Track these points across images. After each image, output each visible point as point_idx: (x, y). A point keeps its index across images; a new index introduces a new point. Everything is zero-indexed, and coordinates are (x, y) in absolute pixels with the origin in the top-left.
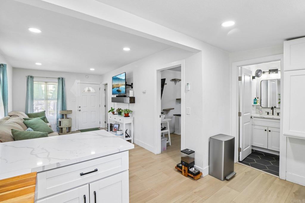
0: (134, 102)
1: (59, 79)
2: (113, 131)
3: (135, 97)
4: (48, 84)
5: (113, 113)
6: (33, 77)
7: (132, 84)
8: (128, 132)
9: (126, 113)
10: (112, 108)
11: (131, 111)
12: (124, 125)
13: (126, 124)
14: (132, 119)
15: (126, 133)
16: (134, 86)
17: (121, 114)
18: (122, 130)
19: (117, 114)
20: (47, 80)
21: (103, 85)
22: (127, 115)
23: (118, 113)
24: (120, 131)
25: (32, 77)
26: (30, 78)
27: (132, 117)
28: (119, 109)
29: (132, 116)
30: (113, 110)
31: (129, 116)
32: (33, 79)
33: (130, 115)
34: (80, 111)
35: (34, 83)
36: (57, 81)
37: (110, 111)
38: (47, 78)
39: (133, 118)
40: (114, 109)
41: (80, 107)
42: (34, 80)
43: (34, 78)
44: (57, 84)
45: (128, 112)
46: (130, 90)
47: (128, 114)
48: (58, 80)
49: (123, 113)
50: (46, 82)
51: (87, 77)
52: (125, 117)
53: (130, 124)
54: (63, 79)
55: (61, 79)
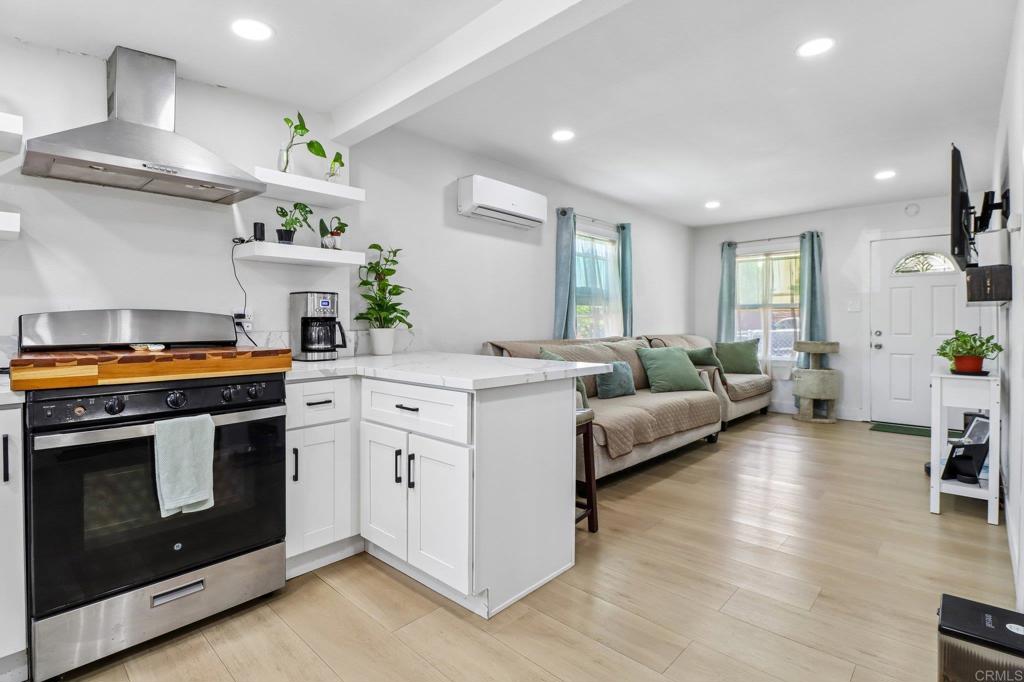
0: (1004, 295)
1: (803, 236)
3: (1009, 268)
4: (772, 259)
6: (736, 244)
20: (767, 247)
25: (731, 245)
26: (726, 246)
27: (995, 381)
31: (986, 374)
32: (735, 248)
33: (987, 365)
34: (878, 346)
35: (737, 259)
36: (796, 244)
38: (769, 240)
41: (879, 334)
42: (738, 251)
43: (738, 245)
44: (798, 254)
47: (979, 359)
48: (802, 242)
50: (767, 255)
51: (912, 210)
54: (815, 236)
55: (808, 237)
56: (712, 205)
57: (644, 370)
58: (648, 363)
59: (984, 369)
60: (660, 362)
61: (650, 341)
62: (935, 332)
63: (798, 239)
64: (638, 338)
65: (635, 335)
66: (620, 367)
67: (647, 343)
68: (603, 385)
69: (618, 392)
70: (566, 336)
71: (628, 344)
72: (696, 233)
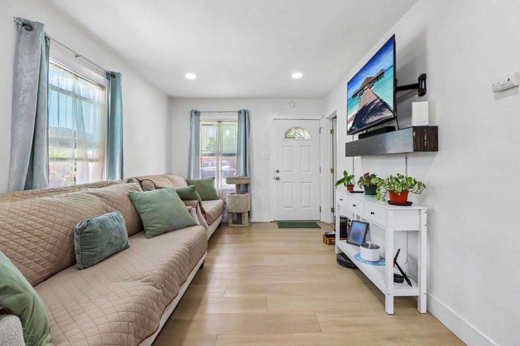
0: (435, 148)
1: (240, 112)
2: (347, 242)
3: (436, 128)
4: (222, 125)
5: (350, 188)
6: (199, 112)
7: (423, 78)
8: (401, 261)
9: (399, 189)
10: (345, 173)
11: (420, 184)
12: (390, 236)
13: (395, 232)
14: (424, 216)
15: (395, 262)
16: (430, 84)
17: (375, 194)
18: (377, 247)
19: (363, 192)
20: (220, 117)
21: (328, 121)
22: (399, 199)
23: (363, 189)
24: (372, 248)
25: (197, 113)
26: (193, 113)
27: (424, 210)
28: (368, 177)
29: (419, 205)
30: (349, 179)
31: (409, 204)
32: (199, 115)
33: (411, 197)
34: (278, 179)
35: (201, 123)
36: (236, 117)
37: (339, 182)
38: (221, 113)
39: (430, 213)
40: (353, 176)
41: (278, 171)
42: (201, 117)
43: (201, 114)
44: (237, 123)
45: (403, 185)
46: (415, 101)
47: (405, 193)
48: (239, 116)
49: (382, 190)
50: (219, 122)
51: (292, 104)
52: (390, 203)
53: (416, 233)
54: (247, 113)
55: (243, 113)
56: (191, 76)
57: (138, 214)
58: (142, 207)
59: (409, 200)
60: (154, 206)
61: (141, 182)
62: (302, 170)
63: (237, 114)
64: (130, 181)
65: (126, 177)
66: (110, 221)
67: (138, 186)
68: (85, 249)
69: (107, 253)
70: (29, 185)
71: (119, 189)
72: (172, 101)
